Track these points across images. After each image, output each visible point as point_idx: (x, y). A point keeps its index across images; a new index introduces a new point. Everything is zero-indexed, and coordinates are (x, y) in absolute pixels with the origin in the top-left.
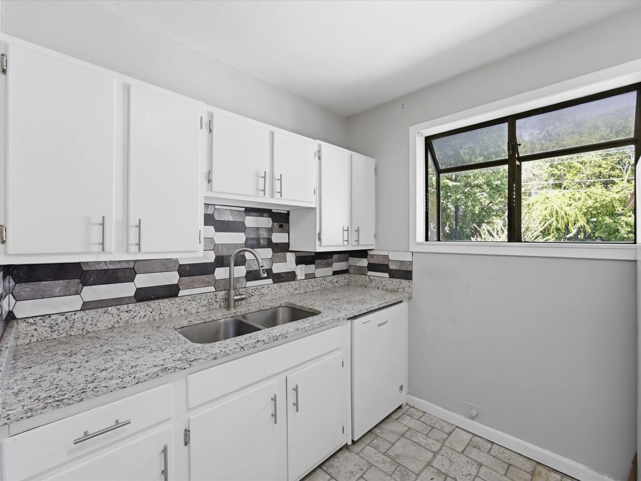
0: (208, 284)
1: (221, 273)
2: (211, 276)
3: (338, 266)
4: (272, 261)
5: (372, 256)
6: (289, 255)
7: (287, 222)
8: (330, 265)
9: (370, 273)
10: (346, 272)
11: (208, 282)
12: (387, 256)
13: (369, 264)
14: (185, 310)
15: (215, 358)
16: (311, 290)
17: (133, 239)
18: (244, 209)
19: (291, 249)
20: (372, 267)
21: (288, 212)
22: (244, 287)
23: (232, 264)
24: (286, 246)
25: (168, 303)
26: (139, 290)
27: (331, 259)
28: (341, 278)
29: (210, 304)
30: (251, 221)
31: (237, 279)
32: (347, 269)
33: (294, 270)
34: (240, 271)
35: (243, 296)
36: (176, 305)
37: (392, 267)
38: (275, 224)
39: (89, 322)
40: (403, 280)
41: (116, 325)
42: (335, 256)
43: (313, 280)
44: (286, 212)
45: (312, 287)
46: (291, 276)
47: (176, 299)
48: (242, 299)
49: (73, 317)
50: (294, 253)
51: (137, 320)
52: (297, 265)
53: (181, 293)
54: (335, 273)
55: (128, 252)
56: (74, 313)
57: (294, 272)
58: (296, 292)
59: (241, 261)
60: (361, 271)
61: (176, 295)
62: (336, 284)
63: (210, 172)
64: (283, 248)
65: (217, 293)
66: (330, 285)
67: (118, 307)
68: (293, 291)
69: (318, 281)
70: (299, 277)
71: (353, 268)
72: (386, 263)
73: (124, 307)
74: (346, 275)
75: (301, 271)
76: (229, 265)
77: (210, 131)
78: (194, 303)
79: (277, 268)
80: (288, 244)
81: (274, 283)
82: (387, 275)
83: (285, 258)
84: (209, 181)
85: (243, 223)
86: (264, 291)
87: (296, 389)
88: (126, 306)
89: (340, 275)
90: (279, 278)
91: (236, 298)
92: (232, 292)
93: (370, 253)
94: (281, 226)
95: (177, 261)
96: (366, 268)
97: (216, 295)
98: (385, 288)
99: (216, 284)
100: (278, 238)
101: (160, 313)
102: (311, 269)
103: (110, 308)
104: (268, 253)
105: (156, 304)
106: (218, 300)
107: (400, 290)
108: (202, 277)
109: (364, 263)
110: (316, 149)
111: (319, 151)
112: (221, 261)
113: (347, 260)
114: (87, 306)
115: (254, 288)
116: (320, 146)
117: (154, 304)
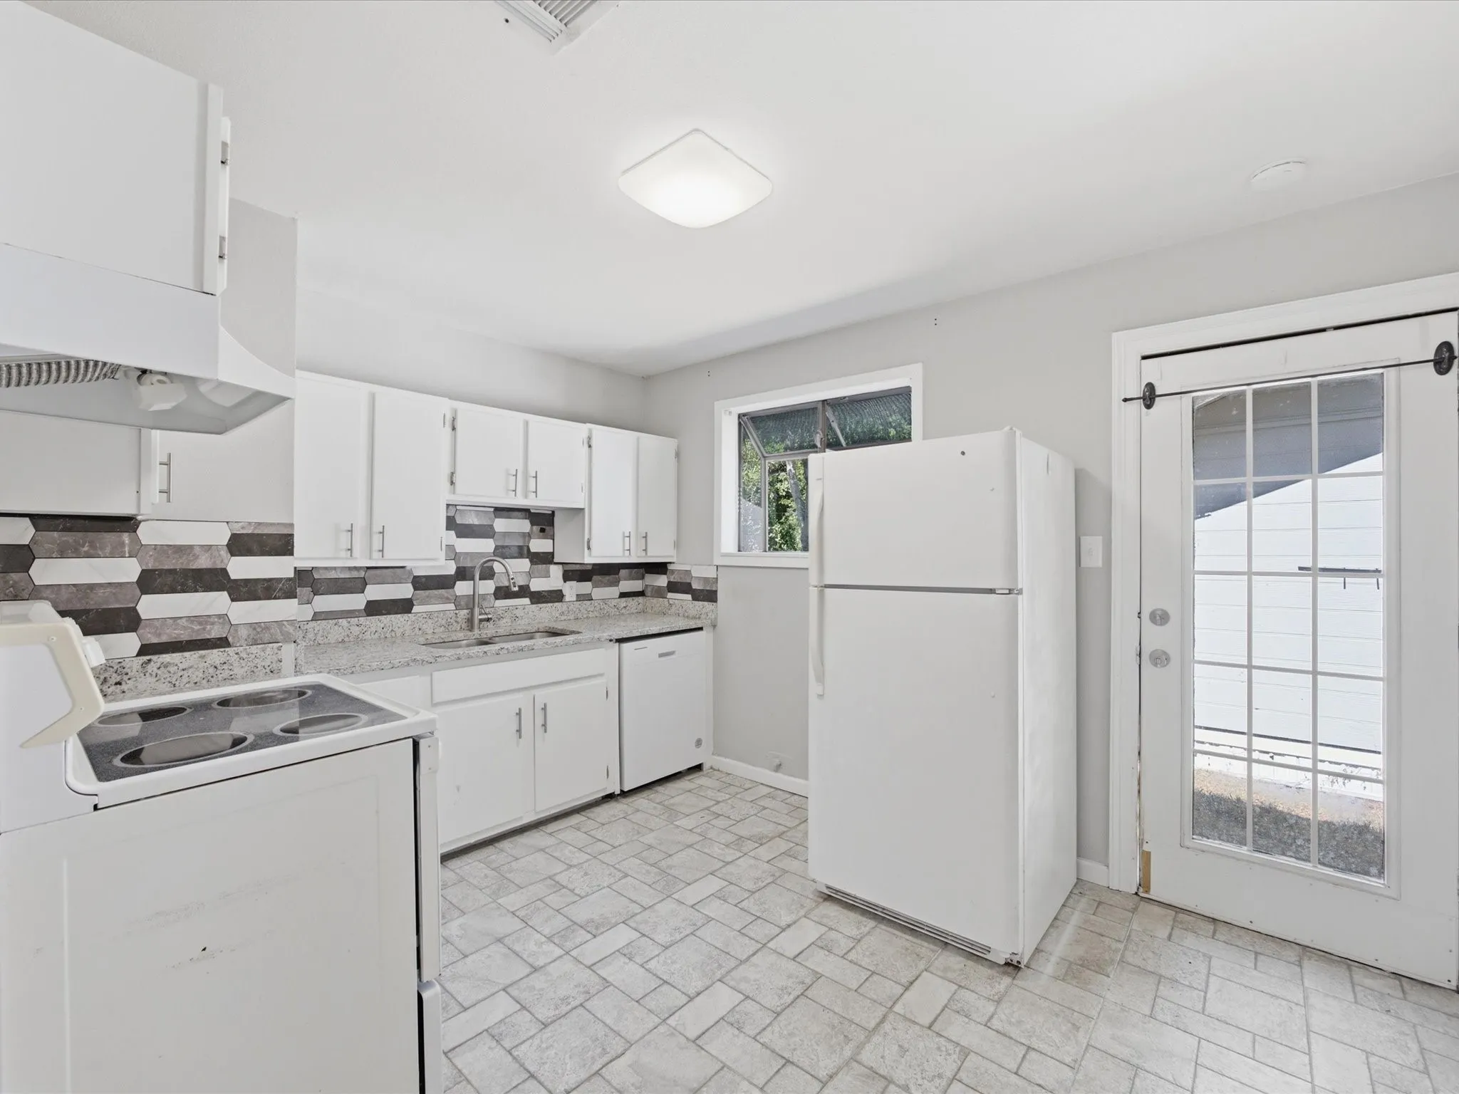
0: (447, 601)
1: (463, 588)
2: (450, 590)
3: (627, 585)
4: (530, 575)
5: (673, 572)
6: (553, 568)
7: (552, 524)
8: (616, 583)
9: (670, 595)
10: (641, 594)
11: (448, 598)
12: (688, 572)
13: (669, 582)
14: (420, 629)
15: (459, 659)
16: (585, 616)
17: (377, 545)
18: (492, 509)
19: (555, 560)
20: (673, 587)
21: (553, 512)
22: (492, 606)
23: (477, 577)
24: (550, 557)
25: (401, 619)
26: (369, 603)
27: (617, 576)
28: (632, 603)
29: (449, 624)
30: (501, 525)
31: (484, 597)
32: (643, 591)
33: (560, 588)
34: (488, 587)
35: (490, 616)
36: (409, 623)
37: (695, 586)
38: (535, 527)
39: (321, 632)
40: (706, 603)
41: (346, 639)
42: (623, 572)
43: (589, 602)
44: (550, 512)
45: (586, 612)
46: (557, 596)
47: (410, 615)
48: (488, 620)
49: (306, 627)
50: (561, 566)
51: (367, 636)
52: (565, 582)
53: (415, 609)
54: (623, 595)
55: (370, 558)
56: (305, 623)
57: (561, 591)
58: (563, 618)
59: (488, 574)
60: (659, 593)
61: (409, 611)
62: (623, 611)
63: (452, 473)
64: (545, 559)
65: (457, 612)
66: (613, 611)
67: (349, 619)
68: (557, 615)
69: (596, 604)
70: (567, 598)
71: (649, 589)
72: (688, 581)
73: (354, 621)
74: (640, 599)
75: (571, 590)
76: (473, 579)
77: (454, 429)
78: (430, 621)
79: (537, 585)
80: (552, 554)
81: (532, 603)
82: (689, 597)
83: (548, 572)
84: (452, 483)
85: (491, 527)
86: (518, 613)
87: (544, 709)
88: (356, 619)
89: (631, 598)
90: (539, 598)
91: (480, 617)
92: (477, 610)
93: (670, 567)
94: (542, 530)
95: (410, 572)
96: (666, 589)
97: (456, 614)
98: (686, 614)
99: (456, 600)
100: (539, 545)
101: (392, 630)
102: (586, 587)
103: (340, 620)
104: (524, 564)
105: (388, 620)
106: (459, 620)
107: (703, 616)
108: (440, 591)
109: (662, 581)
110: (585, 435)
111: (589, 438)
112: (463, 574)
113: (643, 578)
114: (317, 616)
115: (504, 608)
116: (590, 431)
117: (386, 619)
